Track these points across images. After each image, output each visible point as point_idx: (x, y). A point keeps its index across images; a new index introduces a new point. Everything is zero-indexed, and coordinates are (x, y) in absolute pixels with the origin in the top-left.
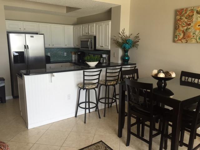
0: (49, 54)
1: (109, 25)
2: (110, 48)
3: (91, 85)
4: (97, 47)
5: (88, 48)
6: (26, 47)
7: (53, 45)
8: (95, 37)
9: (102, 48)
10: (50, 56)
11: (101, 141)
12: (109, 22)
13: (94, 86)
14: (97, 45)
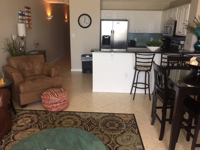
0: (136, 40)
1: (188, 8)
2: (185, 34)
3: (143, 67)
4: (176, 33)
5: (168, 34)
6: (113, 32)
7: (139, 31)
8: (176, 22)
9: (180, 34)
10: (136, 41)
11: (134, 115)
12: (189, 5)
13: (146, 69)
14: (176, 31)
